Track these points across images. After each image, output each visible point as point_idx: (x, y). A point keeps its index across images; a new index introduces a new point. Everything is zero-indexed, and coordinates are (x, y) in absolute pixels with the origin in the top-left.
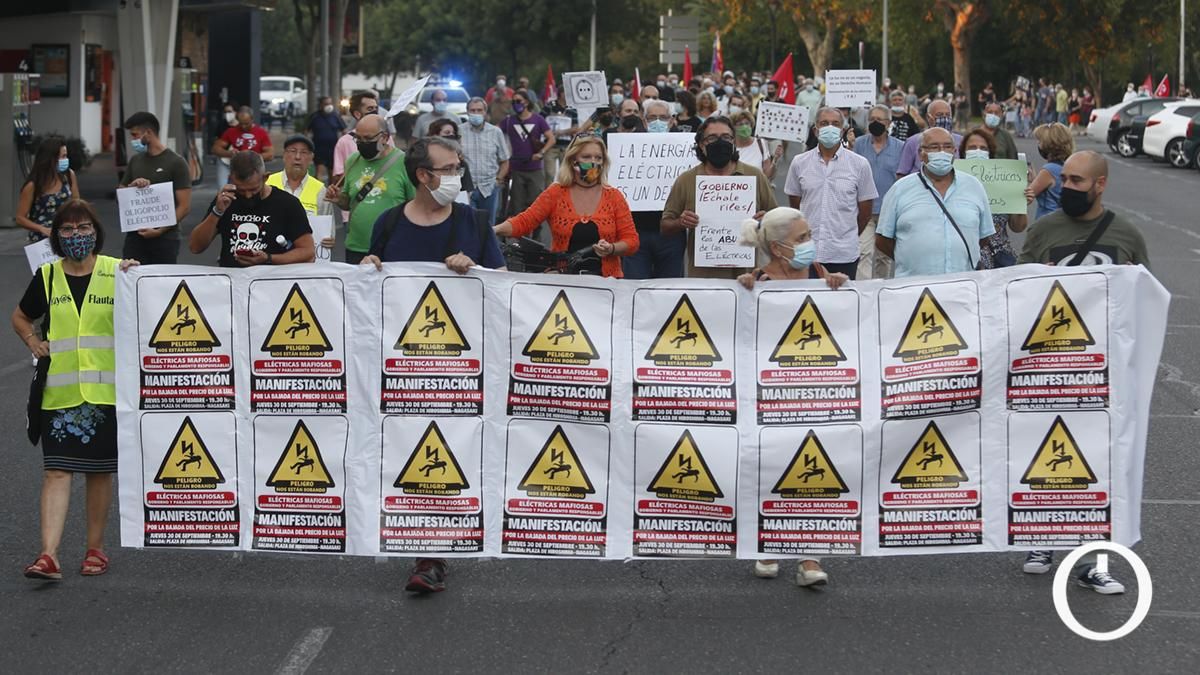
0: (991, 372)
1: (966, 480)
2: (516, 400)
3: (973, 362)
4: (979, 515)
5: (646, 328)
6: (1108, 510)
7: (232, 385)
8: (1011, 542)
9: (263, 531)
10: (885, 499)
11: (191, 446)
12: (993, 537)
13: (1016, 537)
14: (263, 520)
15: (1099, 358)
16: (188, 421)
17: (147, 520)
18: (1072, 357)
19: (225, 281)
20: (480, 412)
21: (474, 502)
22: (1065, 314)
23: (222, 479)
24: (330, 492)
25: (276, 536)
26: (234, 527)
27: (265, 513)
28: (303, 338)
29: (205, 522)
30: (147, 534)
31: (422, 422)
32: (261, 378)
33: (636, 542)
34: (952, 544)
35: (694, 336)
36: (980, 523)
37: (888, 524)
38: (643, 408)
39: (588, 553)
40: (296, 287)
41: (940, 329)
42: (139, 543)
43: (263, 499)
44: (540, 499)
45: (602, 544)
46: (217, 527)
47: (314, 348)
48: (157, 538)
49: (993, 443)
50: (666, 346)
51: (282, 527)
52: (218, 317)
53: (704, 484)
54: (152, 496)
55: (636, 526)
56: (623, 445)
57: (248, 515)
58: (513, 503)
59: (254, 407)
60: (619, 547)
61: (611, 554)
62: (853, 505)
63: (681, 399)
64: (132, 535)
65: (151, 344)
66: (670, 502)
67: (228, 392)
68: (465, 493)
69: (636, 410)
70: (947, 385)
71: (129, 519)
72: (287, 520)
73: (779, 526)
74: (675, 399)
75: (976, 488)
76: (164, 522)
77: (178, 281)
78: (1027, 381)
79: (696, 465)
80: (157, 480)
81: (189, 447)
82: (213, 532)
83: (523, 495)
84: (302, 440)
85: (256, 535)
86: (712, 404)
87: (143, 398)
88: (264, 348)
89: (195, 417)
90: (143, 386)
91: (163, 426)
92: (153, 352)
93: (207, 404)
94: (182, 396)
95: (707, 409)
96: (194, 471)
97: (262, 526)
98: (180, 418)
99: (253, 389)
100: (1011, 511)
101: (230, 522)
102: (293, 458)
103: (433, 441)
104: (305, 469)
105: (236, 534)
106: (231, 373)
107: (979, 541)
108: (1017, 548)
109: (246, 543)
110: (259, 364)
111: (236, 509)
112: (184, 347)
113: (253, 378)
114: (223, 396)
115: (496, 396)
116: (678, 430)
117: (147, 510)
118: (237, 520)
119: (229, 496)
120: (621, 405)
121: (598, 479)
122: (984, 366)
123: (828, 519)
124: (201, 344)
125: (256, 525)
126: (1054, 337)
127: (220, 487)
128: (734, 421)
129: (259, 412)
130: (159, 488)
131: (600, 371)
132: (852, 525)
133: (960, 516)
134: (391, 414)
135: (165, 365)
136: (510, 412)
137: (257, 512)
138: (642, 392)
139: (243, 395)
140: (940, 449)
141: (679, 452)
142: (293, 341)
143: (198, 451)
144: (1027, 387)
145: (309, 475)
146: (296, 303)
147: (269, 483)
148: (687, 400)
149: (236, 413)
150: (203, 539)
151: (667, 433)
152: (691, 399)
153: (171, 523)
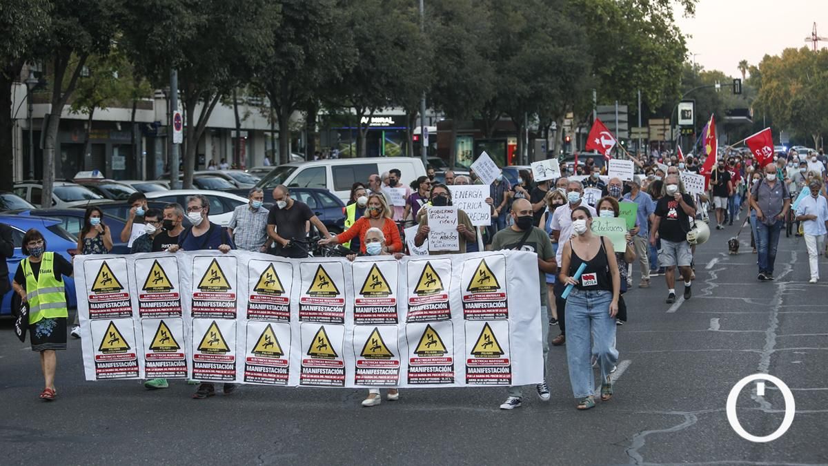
0: (453, 301)
1: (447, 352)
2: (251, 312)
3: (445, 296)
4: (453, 369)
5: (307, 279)
6: (510, 367)
7: (130, 306)
8: (467, 383)
9: (149, 370)
10: (411, 361)
11: (114, 334)
12: (458, 380)
13: (469, 380)
14: (149, 365)
15: (502, 295)
16: (112, 323)
17: (97, 368)
18: (490, 294)
19: (124, 260)
20: (235, 317)
21: (232, 358)
22: (486, 274)
23: (129, 348)
24: (178, 351)
25: (155, 372)
26: (136, 369)
27: (149, 362)
28: (160, 284)
29: (123, 367)
30: (97, 374)
31: (210, 321)
32: (143, 302)
33: (301, 379)
34: (440, 383)
35: (327, 283)
36: (453, 373)
37: (412, 373)
38: (303, 316)
39: (280, 383)
40: (156, 262)
41: (435, 281)
42: (94, 378)
43: (148, 356)
44: (261, 358)
45: (287, 380)
46: (129, 369)
47: (166, 288)
48: (102, 376)
49: (459, 335)
50: (315, 289)
51: (158, 367)
52: (121, 277)
53: (329, 351)
54: (98, 357)
55: (302, 371)
56: (296, 332)
57: (142, 363)
58: (249, 359)
59: (141, 316)
60: (294, 381)
61: (290, 384)
62: (396, 362)
63: (320, 312)
64: (90, 374)
65: (92, 290)
66: (317, 360)
67: (129, 309)
68: (228, 354)
69: (300, 316)
70: (434, 307)
71: (89, 368)
72: (160, 364)
73: (364, 372)
74: (317, 312)
75: (451, 356)
76: (104, 368)
77: (102, 261)
78: (472, 306)
79: (326, 342)
80: (100, 350)
81: (113, 335)
82: (127, 371)
83: (253, 355)
84: (163, 328)
85: (147, 372)
86: (333, 314)
87: (91, 314)
88: (144, 289)
89: (116, 321)
90: (90, 309)
91: (101, 326)
92: (93, 293)
93: (120, 315)
94: (108, 312)
95: (331, 317)
96: (116, 345)
97: (149, 368)
98: (108, 322)
99: (140, 308)
100: (467, 368)
101: (135, 367)
102: (160, 337)
103: (214, 329)
104: (165, 341)
105: (138, 371)
106: (130, 301)
107: (453, 382)
108: (470, 385)
109: (142, 376)
110: (142, 296)
111: (137, 361)
112: (107, 290)
113: (140, 303)
114: (127, 311)
115: (242, 311)
116: (318, 326)
117: (96, 363)
118: (137, 366)
119: (133, 355)
120: (295, 314)
121: (285, 349)
122: (450, 299)
123: (385, 369)
124: (115, 289)
125: (146, 367)
126: (482, 285)
127: (129, 352)
128: (343, 322)
129: (143, 317)
130: (101, 353)
131: (285, 298)
132: (395, 372)
133: (444, 369)
134: (196, 317)
135: (99, 299)
136: (248, 317)
137: (146, 361)
138: (303, 308)
139: (136, 311)
140: (435, 338)
141: (318, 336)
142: (156, 286)
143: (117, 336)
144: (472, 309)
145: (167, 344)
146: (156, 268)
147: (150, 349)
148: (322, 312)
149: (134, 318)
150: (123, 375)
151: (313, 327)
152: (324, 312)
153: (108, 368)
